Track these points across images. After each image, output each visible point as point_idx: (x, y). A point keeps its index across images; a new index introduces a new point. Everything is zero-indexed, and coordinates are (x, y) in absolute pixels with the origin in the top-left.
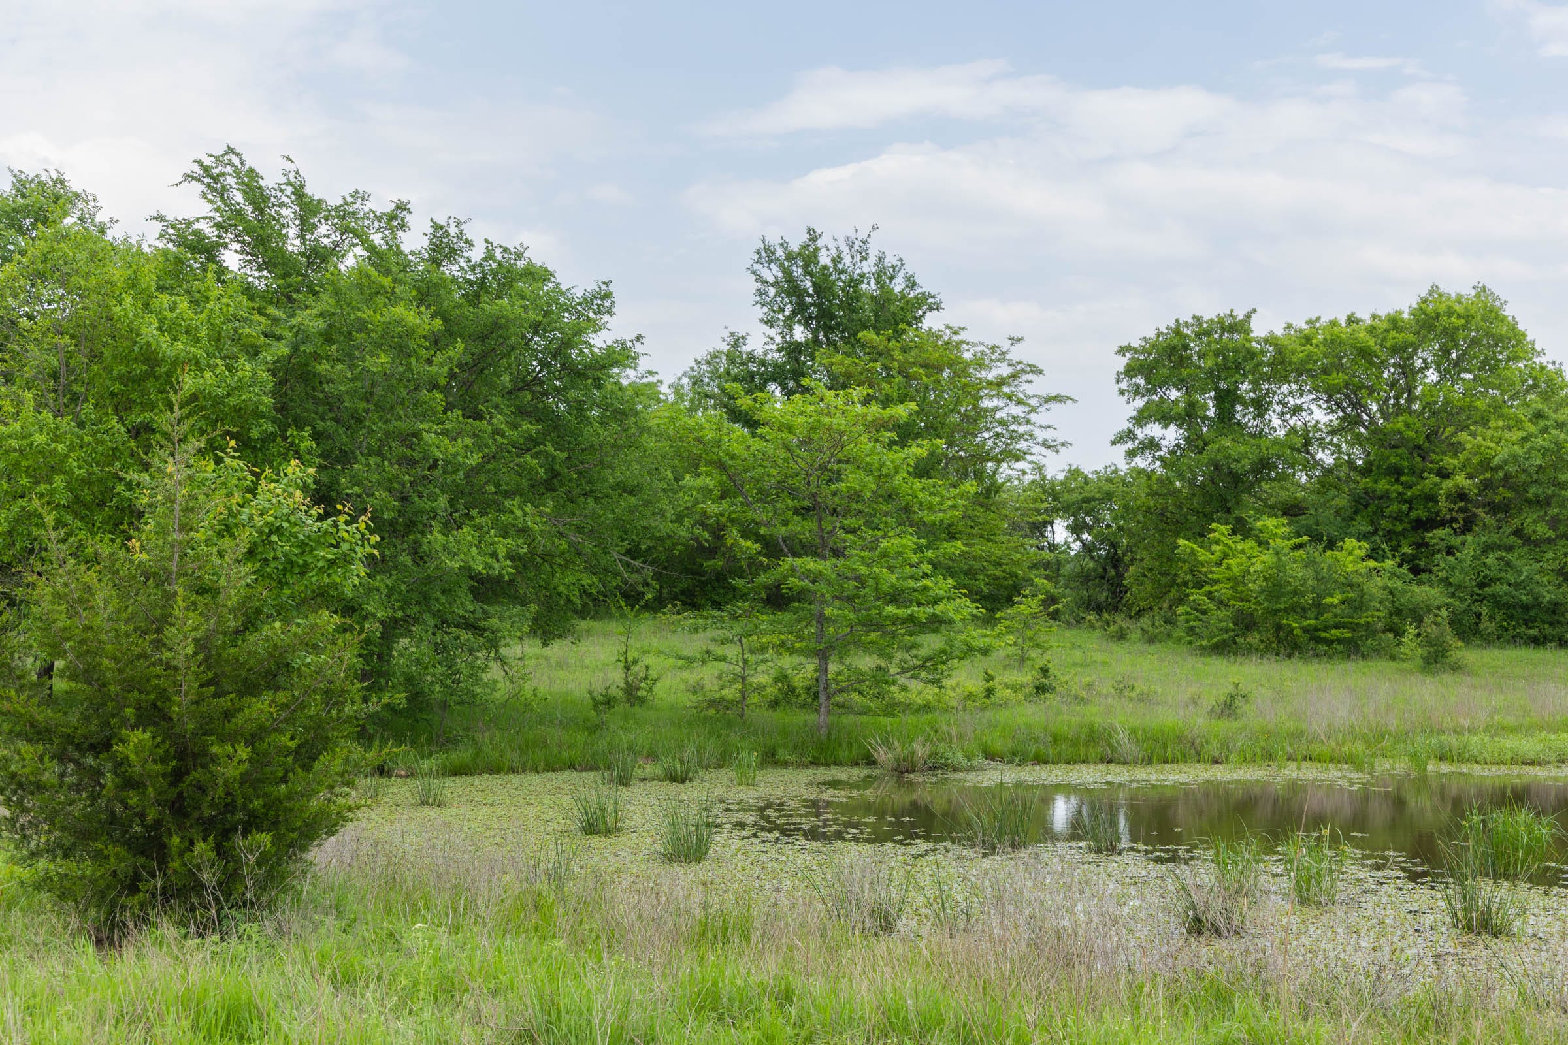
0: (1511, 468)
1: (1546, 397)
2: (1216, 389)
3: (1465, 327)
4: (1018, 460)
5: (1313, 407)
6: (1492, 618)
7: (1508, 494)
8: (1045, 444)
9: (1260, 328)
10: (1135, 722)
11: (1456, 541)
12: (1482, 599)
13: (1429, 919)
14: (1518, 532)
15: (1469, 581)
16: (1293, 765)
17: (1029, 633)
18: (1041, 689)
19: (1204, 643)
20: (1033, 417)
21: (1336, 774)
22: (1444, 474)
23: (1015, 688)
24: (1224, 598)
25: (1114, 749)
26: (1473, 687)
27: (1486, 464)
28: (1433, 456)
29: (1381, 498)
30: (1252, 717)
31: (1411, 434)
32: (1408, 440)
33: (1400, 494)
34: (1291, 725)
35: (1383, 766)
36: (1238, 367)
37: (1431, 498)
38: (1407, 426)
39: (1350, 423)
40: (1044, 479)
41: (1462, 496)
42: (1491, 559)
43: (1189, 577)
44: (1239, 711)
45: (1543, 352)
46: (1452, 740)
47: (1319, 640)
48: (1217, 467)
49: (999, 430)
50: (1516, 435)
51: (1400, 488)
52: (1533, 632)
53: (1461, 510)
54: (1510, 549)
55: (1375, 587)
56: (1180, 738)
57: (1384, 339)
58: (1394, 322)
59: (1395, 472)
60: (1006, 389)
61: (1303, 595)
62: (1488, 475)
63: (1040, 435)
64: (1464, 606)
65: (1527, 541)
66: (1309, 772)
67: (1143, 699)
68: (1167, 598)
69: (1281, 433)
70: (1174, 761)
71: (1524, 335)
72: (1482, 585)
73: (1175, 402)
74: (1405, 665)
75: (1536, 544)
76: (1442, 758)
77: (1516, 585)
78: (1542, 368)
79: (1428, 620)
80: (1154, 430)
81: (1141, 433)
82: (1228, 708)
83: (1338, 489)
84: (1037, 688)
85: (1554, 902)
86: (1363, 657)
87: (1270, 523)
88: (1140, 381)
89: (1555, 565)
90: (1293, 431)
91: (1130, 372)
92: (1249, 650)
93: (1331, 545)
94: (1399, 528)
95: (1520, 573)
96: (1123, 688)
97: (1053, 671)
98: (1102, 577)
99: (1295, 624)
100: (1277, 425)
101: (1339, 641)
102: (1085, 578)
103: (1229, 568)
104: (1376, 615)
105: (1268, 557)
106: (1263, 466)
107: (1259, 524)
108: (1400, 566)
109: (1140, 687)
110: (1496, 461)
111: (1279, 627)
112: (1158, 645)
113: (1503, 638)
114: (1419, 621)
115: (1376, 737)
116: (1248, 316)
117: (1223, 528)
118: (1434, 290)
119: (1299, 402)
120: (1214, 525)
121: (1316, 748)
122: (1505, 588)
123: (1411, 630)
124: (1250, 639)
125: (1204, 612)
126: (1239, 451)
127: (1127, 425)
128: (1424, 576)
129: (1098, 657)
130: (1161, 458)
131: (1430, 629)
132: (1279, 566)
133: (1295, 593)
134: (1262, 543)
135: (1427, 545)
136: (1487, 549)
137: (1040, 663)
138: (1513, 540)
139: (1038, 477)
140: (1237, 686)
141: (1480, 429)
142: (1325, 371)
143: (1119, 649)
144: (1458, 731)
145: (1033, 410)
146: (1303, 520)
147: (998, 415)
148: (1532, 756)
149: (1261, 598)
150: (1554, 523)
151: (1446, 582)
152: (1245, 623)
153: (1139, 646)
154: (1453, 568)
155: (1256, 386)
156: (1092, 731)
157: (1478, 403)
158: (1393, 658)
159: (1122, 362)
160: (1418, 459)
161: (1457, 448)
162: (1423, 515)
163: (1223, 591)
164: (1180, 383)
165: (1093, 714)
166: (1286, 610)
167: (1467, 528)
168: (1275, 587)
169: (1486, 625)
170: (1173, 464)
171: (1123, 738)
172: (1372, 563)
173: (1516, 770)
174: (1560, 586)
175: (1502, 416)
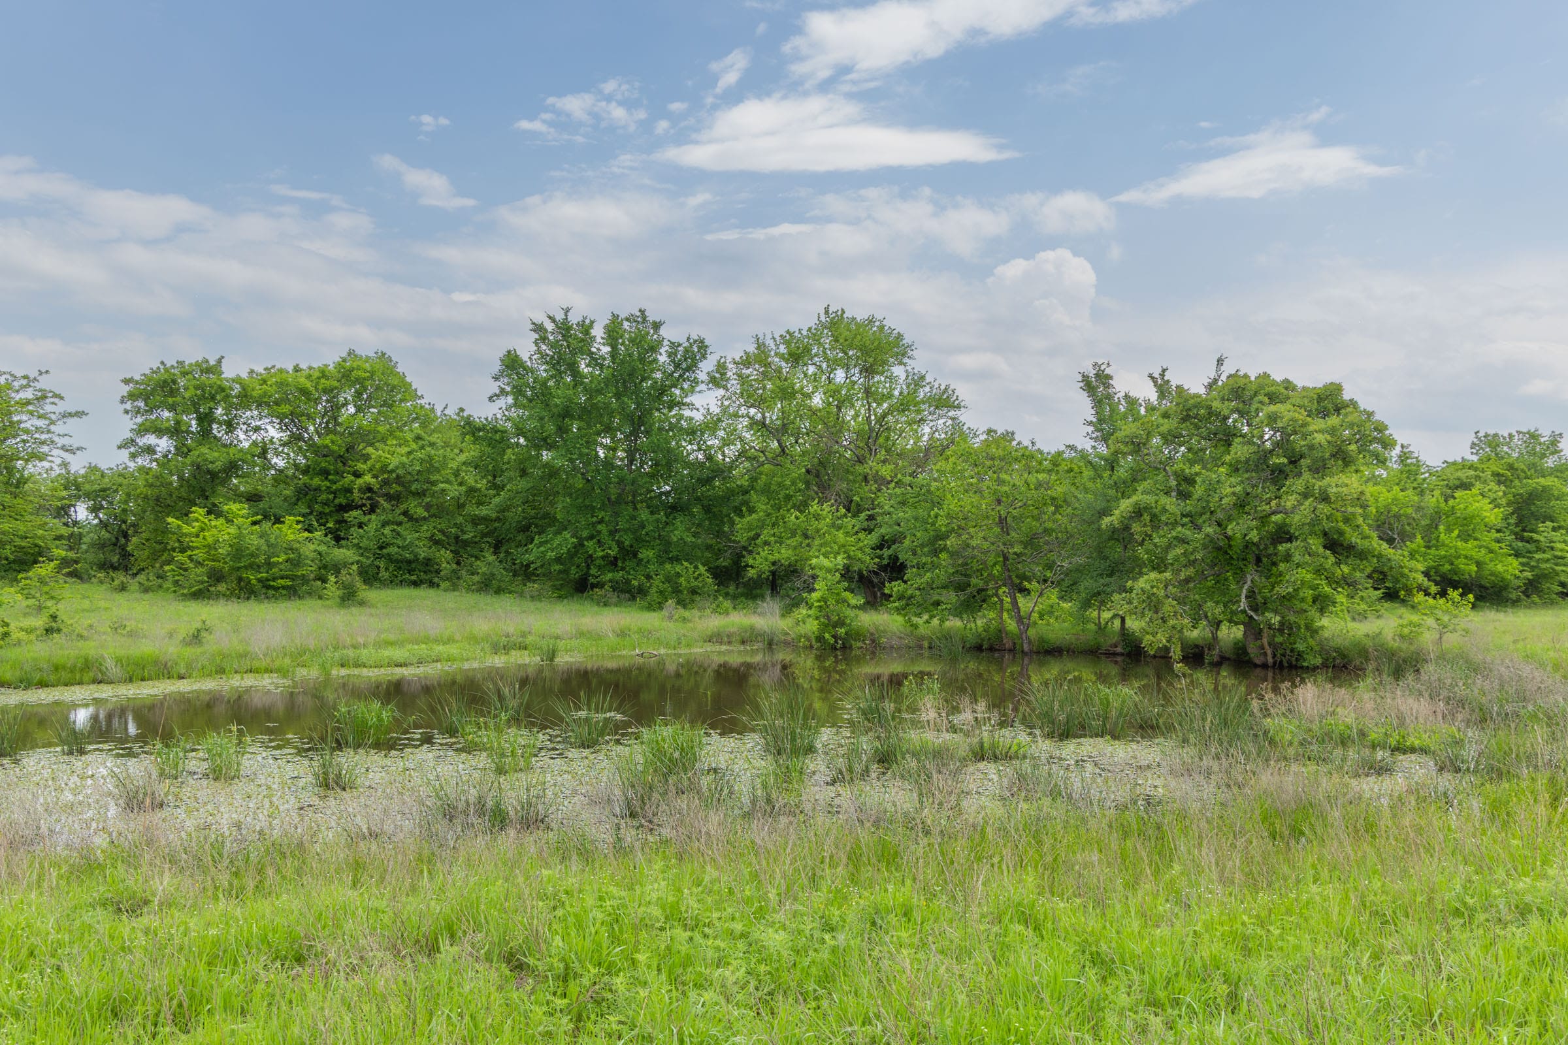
0: (401, 472)
1: (424, 426)
2: (197, 412)
3: (371, 377)
4: (41, 460)
5: (269, 427)
6: (387, 569)
7: (399, 489)
8: (64, 448)
9: (230, 371)
10: (121, 652)
11: (365, 519)
12: (380, 557)
13: (301, 783)
14: (405, 513)
15: (372, 545)
16: (238, 677)
17: (46, 589)
18: (49, 631)
19: (185, 591)
20: (52, 428)
21: (267, 682)
22: (357, 475)
23: (29, 631)
24: (200, 560)
25: (103, 673)
26: (371, 615)
27: (384, 469)
28: (350, 463)
29: (315, 490)
30: (212, 644)
31: (335, 448)
32: (334, 452)
33: (328, 488)
34: (240, 648)
35: (302, 672)
36: (213, 398)
37: (349, 490)
38: (333, 442)
39: (295, 439)
40: (68, 473)
41: (369, 489)
42: (387, 531)
43: (177, 545)
44: (204, 640)
45: (422, 397)
46: (351, 653)
47: (268, 587)
48: (198, 467)
49: (25, 437)
50: (405, 450)
51: (328, 484)
52: (414, 578)
53: (369, 498)
54: (399, 524)
55: (309, 550)
56: (156, 662)
57: (317, 383)
58: (324, 374)
59: (325, 473)
60: (31, 408)
61: (258, 556)
62: (386, 476)
63: (60, 441)
64: (369, 562)
65: (411, 518)
66: (250, 681)
67: (131, 634)
68: (160, 560)
69: (246, 445)
70: (150, 679)
71: (410, 385)
72: (381, 548)
73: (168, 420)
74: (328, 602)
75: (417, 520)
76: (342, 666)
77: (403, 548)
78: (422, 407)
79: (343, 572)
80: (151, 439)
81: (142, 441)
82: (196, 638)
83: (286, 484)
84: (47, 630)
85: (388, 762)
86: (300, 598)
87: (234, 507)
88: (141, 404)
89: (428, 535)
90: (255, 443)
91: (132, 396)
92: (218, 596)
93: (278, 520)
94: (327, 510)
95: (405, 539)
96: (117, 627)
97: (62, 615)
98: (115, 545)
99: (252, 577)
100: (244, 440)
101: (283, 587)
102: (101, 546)
103: (204, 538)
104: (309, 569)
105: (233, 530)
106: (232, 467)
107: (226, 508)
108: (326, 535)
109: (130, 625)
110: (391, 467)
111: (240, 579)
112: (151, 594)
113: (392, 582)
114: (337, 572)
115: (300, 656)
116: (219, 361)
117: (201, 511)
118: (351, 353)
119: (258, 423)
120: (194, 509)
121: (256, 664)
122: (396, 549)
123: (332, 579)
124: (219, 588)
125: (186, 570)
126: (214, 457)
127: (129, 435)
128: (343, 542)
129: (103, 604)
130: (156, 460)
131: (344, 577)
132: (240, 536)
133: (252, 555)
134: (229, 521)
135: (345, 522)
136: (385, 524)
137: (53, 610)
138: (402, 518)
139: (63, 471)
140: (204, 622)
141: (382, 446)
142: (277, 403)
143: (120, 598)
144: (355, 647)
145: (53, 423)
146: (261, 505)
147: (22, 426)
148: (402, 660)
149: (228, 559)
150: (428, 507)
151: (358, 546)
152: (217, 577)
153: (137, 595)
154: (362, 537)
155: (227, 411)
156: (86, 660)
157: (380, 429)
158: (320, 598)
159: (125, 389)
160: (340, 464)
161: (366, 457)
162: (343, 501)
163: (200, 555)
164: (172, 408)
165: (90, 649)
166: (246, 567)
167: (372, 510)
168: (238, 552)
169: (384, 574)
170: (164, 464)
171: (109, 663)
172: (306, 534)
173: (390, 670)
174: (430, 548)
175: (395, 437)
